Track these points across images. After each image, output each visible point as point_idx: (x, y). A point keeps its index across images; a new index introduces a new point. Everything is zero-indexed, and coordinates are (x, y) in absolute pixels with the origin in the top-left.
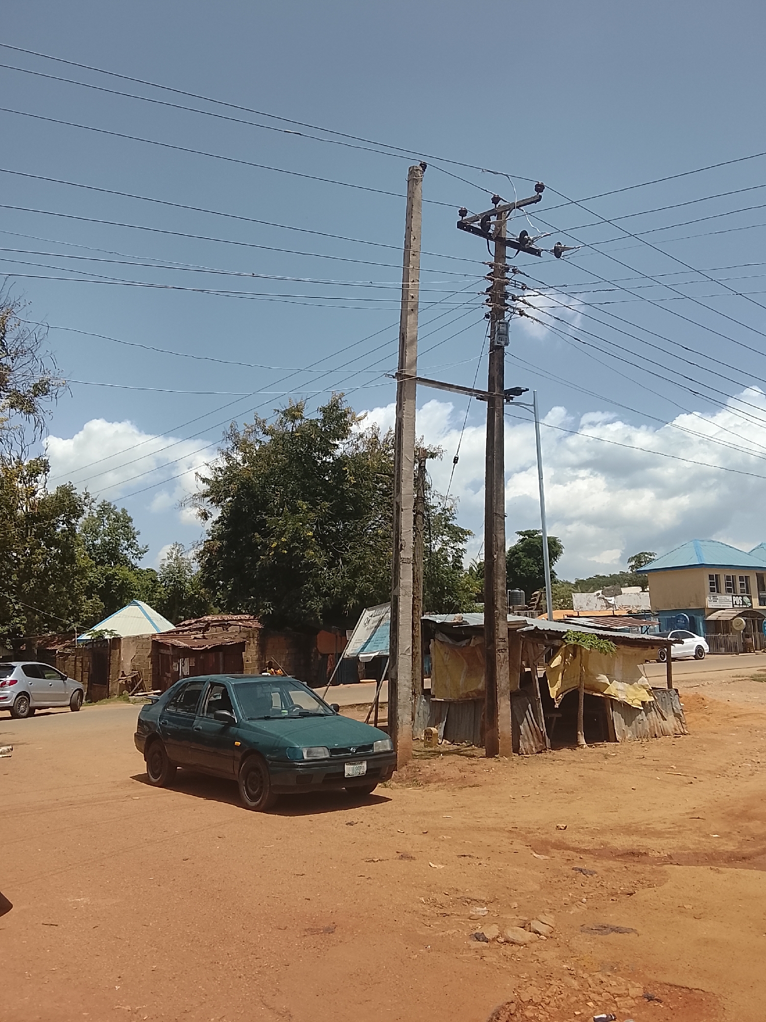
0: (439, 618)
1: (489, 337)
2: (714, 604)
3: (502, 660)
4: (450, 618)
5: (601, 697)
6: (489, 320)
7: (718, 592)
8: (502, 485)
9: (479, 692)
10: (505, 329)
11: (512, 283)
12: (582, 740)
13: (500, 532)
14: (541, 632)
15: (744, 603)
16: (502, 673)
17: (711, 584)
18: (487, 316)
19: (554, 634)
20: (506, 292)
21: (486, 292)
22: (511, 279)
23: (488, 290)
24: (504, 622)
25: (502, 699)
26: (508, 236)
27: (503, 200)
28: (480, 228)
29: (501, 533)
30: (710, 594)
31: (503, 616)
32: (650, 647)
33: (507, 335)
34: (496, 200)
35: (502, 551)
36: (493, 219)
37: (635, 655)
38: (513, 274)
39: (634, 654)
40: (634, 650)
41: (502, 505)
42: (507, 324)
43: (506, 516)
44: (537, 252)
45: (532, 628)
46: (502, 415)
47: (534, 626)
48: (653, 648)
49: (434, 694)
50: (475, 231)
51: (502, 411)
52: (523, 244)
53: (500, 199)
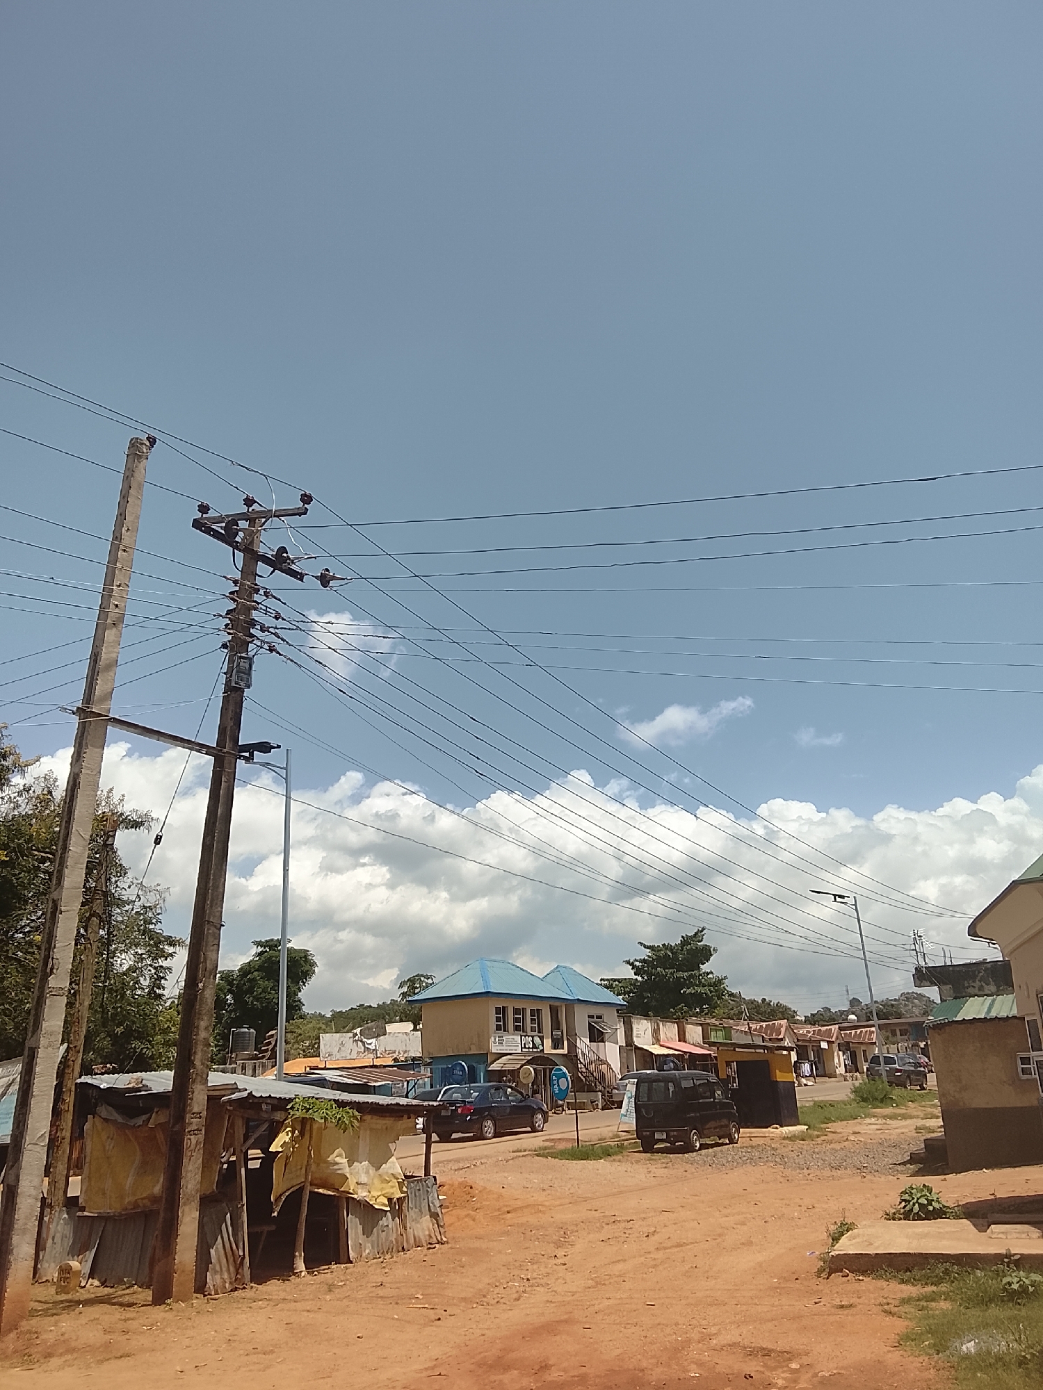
0: (104, 1082)
1: (225, 673)
2: (499, 1048)
3: (193, 1147)
4: (123, 1081)
5: (334, 1196)
6: (226, 651)
7: (505, 1031)
8: (223, 880)
9: (155, 1199)
10: (247, 666)
11: (261, 609)
12: (300, 1265)
13: (212, 948)
14: (256, 1101)
15: (534, 1046)
16: (190, 1168)
17: (498, 1019)
18: (224, 646)
19: (275, 1102)
20: (253, 619)
21: (226, 614)
22: (261, 603)
23: (229, 612)
24: (202, 1087)
25: (187, 1208)
26: (262, 549)
27: (259, 504)
28: (223, 532)
29: (212, 951)
30: (495, 1033)
31: (202, 1077)
32: (406, 1116)
33: (250, 674)
34: (249, 502)
35: (212, 977)
36: (243, 524)
37: (387, 1128)
38: (265, 598)
39: (384, 1127)
40: (384, 1122)
41: (219, 909)
42: (250, 660)
43: (223, 926)
44: (299, 576)
45: (245, 1094)
46: (232, 780)
47: (248, 1092)
48: (409, 1118)
49: (84, 1205)
50: (216, 535)
51: (233, 775)
52: (280, 561)
53: (256, 502)
